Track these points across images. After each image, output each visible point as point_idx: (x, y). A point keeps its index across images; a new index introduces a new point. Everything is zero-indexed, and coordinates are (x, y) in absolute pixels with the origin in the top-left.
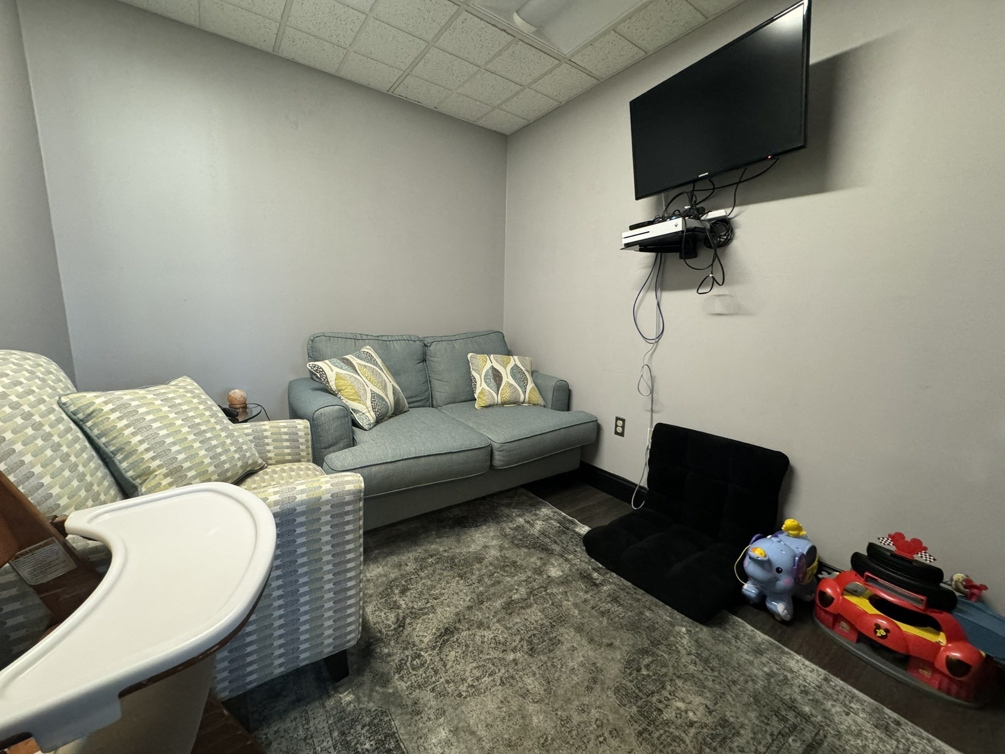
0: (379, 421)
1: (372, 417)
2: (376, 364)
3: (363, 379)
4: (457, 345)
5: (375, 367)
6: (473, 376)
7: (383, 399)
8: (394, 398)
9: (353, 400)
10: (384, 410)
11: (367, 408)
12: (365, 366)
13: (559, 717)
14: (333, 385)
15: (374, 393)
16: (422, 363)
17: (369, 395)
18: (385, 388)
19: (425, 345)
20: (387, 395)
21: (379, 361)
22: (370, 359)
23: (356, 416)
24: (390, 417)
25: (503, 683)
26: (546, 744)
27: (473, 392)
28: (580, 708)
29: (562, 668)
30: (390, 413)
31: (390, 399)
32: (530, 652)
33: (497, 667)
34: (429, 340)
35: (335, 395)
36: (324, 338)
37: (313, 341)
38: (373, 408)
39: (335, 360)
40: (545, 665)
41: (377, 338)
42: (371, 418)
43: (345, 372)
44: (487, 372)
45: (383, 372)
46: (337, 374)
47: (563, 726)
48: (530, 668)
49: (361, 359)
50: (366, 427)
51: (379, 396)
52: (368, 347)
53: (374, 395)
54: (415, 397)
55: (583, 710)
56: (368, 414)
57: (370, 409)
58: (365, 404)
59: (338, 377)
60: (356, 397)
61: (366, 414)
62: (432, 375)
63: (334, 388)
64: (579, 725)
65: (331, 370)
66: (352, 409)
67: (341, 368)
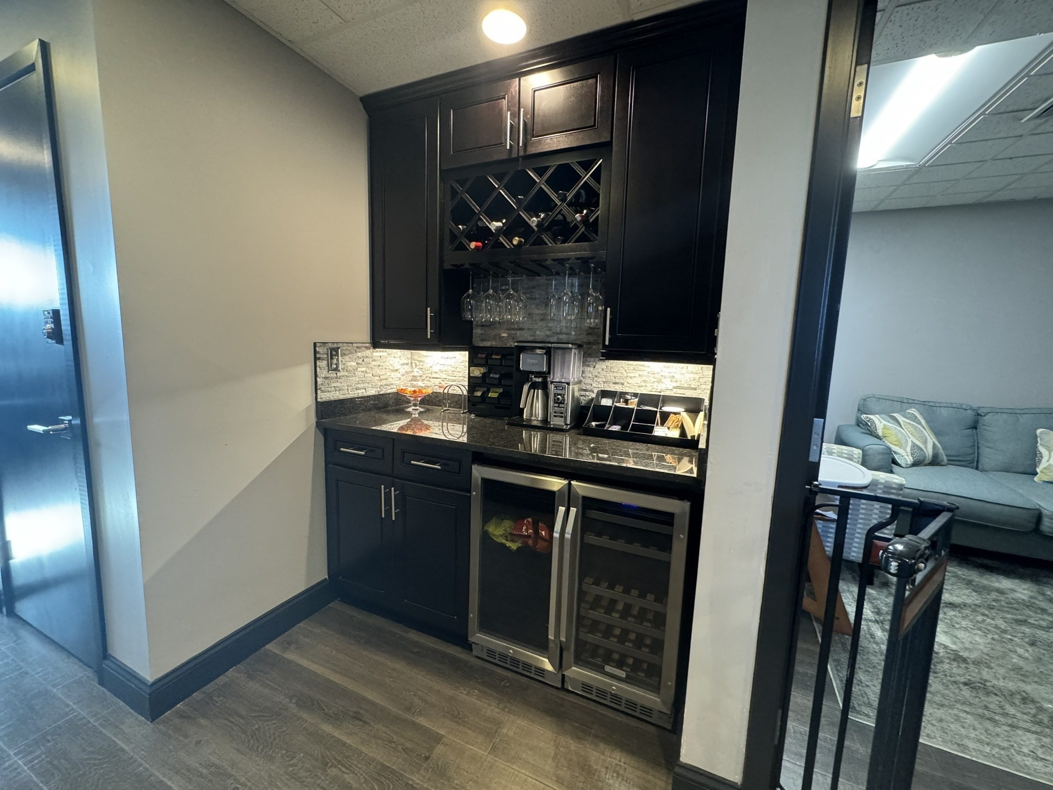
0: (916, 464)
1: (910, 460)
2: (920, 423)
3: (905, 432)
4: (1023, 419)
5: (919, 426)
6: (1039, 451)
7: (921, 450)
8: (933, 451)
9: (896, 445)
10: (922, 458)
11: (907, 453)
12: (909, 423)
14: (880, 432)
15: (914, 443)
16: (970, 430)
17: (910, 444)
18: (925, 442)
19: (978, 415)
20: (926, 448)
21: (923, 422)
22: (914, 418)
23: (896, 457)
24: (926, 465)
27: (1035, 466)
30: (927, 461)
31: (929, 452)
34: (985, 411)
35: (881, 439)
36: (874, 399)
37: (864, 400)
38: (912, 454)
39: (883, 416)
41: (924, 403)
42: (908, 460)
43: (890, 425)
45: (925, 429)
46: (884, 425)
49: (906, 418)
50: (903, 465)
51: (918, 446)
52: (914, 409)
53: (914, 445)
54: (957, 456)
56: (906, 457)
57: (909, 454)
58: (905, 450)
59: (885, 427)
60: (898, 444)
61: (905, 456)
62: (982, 442)
63: (880, 434)
65: (880, 423)
66: (894, 451)
67: (888, 422)
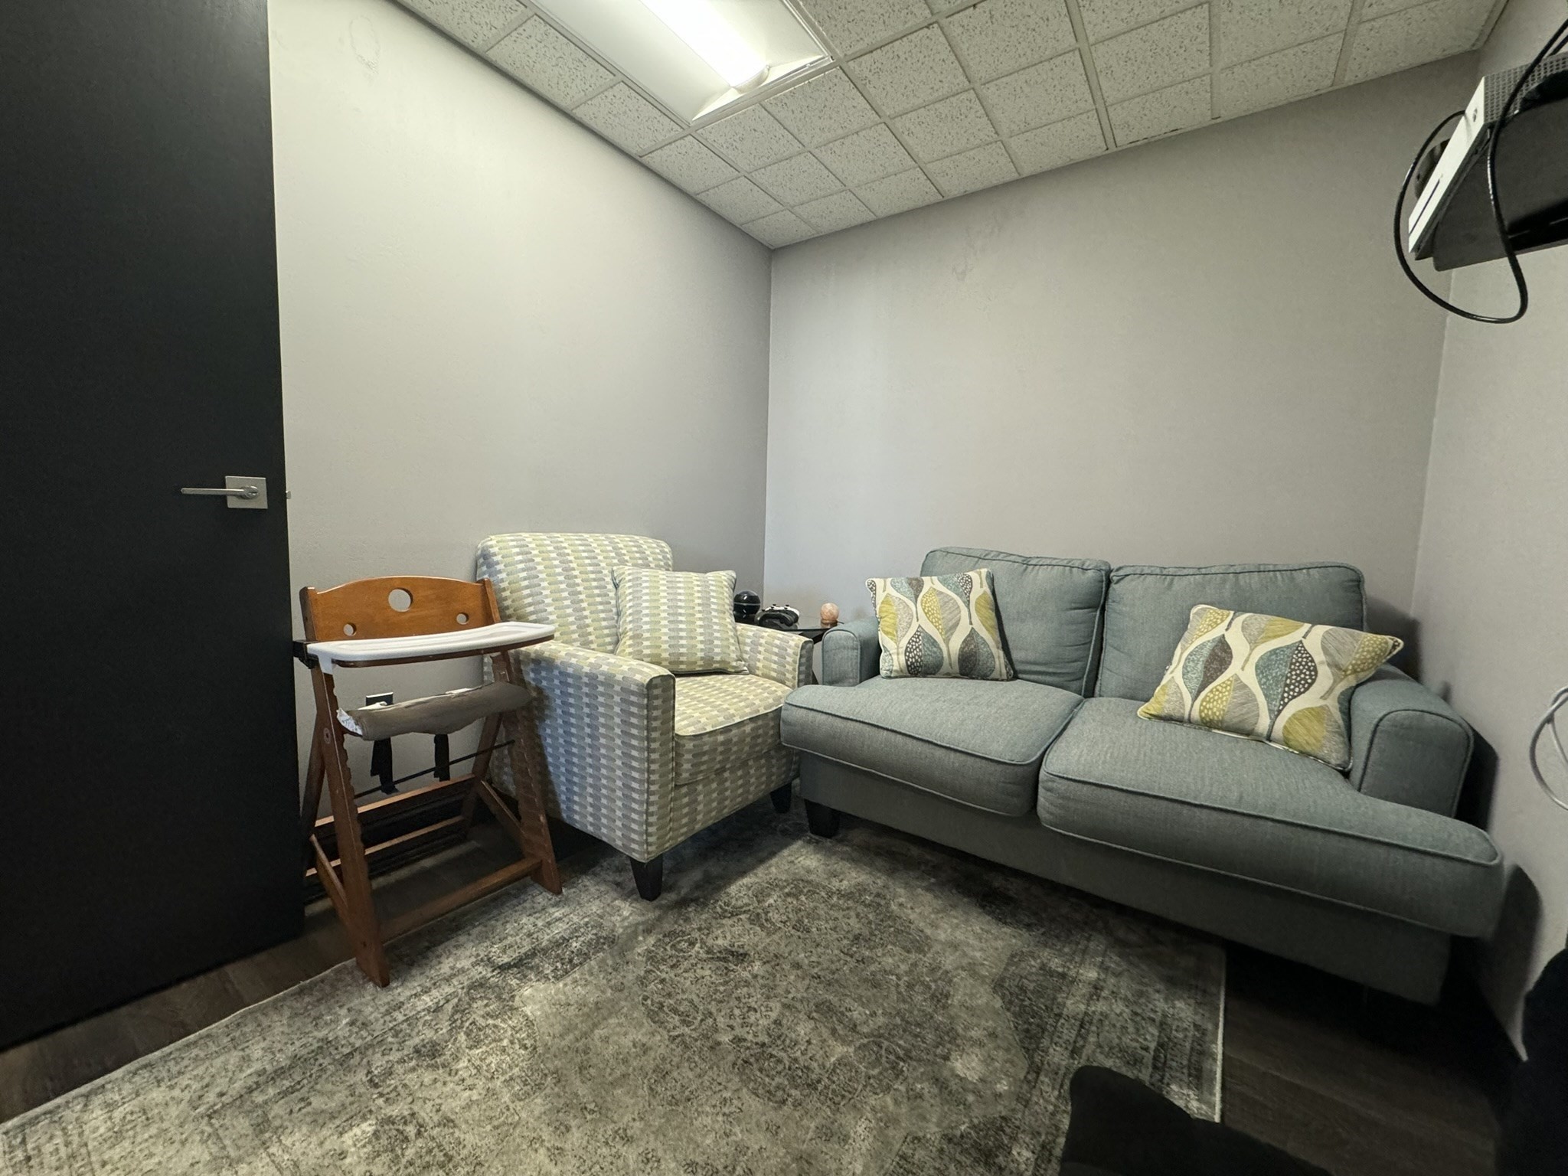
0: (916, 673)
1: (900, 662)
8: (962, 648)
9: (888, 634)
10: (929, 660)
11: (898, 648)
12: (940, 593)
13: (631, 1124)
14: (878, 610)
17: (911, 632)
19: (1109, 580)
21: (978, 591)
23: (881, 657)
24: (952, 677)
25: (674, 1039)
26: (585, 1112)
28: (650, 1156)
29: (724, 1114)
30: (940, 668)
31: (953, 649)
32: (740, 1062)
33: (700, 1025)
34: (1124, 571)
38: (906, 651)
40: (721, 1087)
42: (896, 663)
43: (902, 597)
44: (1203, 645)
45: (969, 608)
46: (887, 595)
47: (616, 1132)
48: (711, 1068)
49: (946, 584)
50: (885, 674)
51: (928, 636)
52: (981, 570)
53: (922, 633)
55: (648, 1160)
57: (902, 651)
58: (897, 642)
59: (886, 600)
60: (891, 631)
61: (895, 657)
63: (878, 613)
64: (619, 1157)
65: (883, 590)
66: (883, 647)
67: (898, 590)
